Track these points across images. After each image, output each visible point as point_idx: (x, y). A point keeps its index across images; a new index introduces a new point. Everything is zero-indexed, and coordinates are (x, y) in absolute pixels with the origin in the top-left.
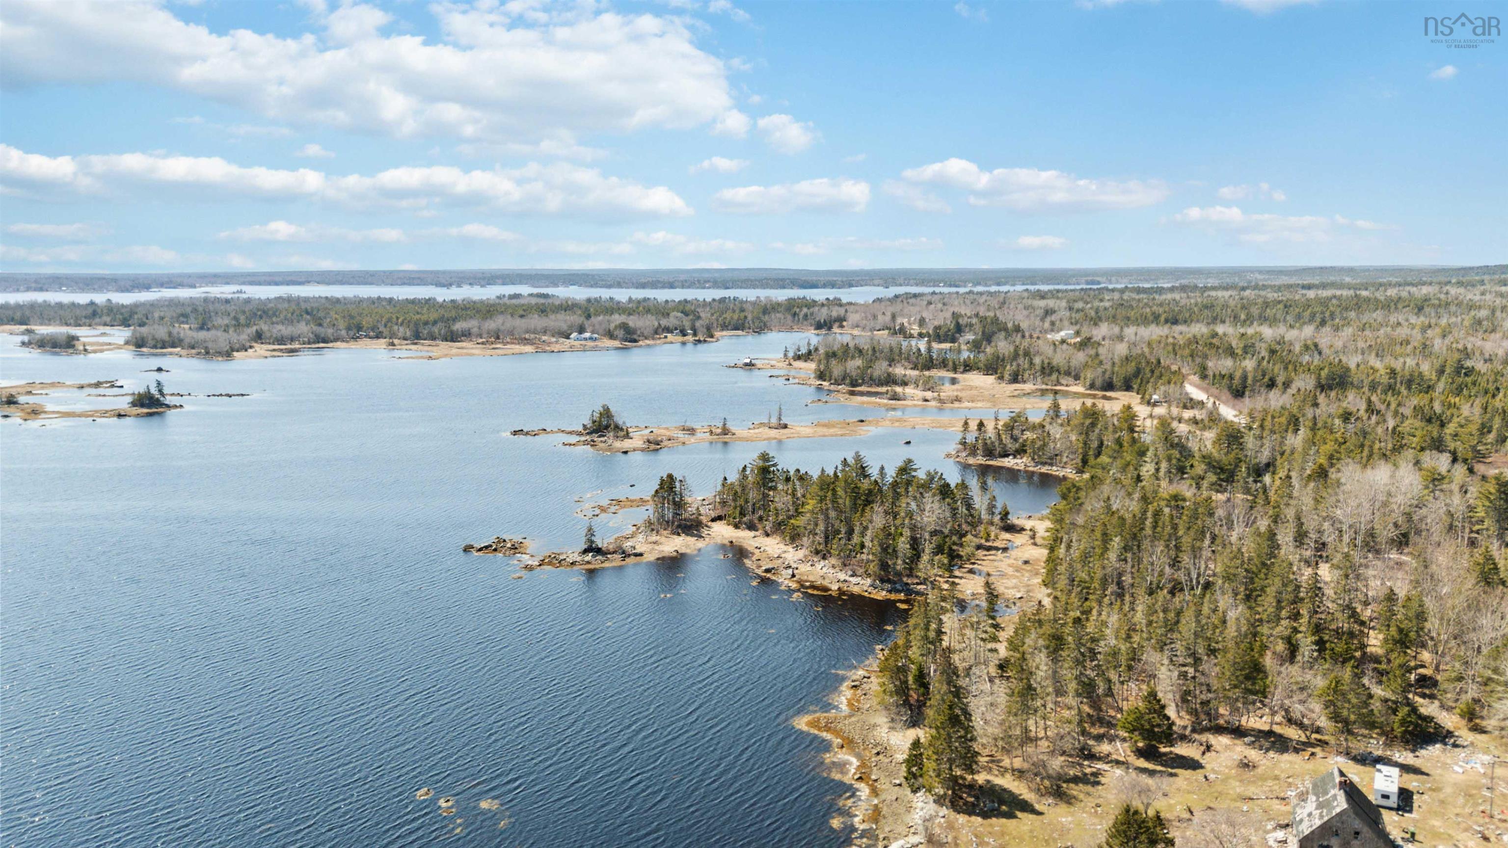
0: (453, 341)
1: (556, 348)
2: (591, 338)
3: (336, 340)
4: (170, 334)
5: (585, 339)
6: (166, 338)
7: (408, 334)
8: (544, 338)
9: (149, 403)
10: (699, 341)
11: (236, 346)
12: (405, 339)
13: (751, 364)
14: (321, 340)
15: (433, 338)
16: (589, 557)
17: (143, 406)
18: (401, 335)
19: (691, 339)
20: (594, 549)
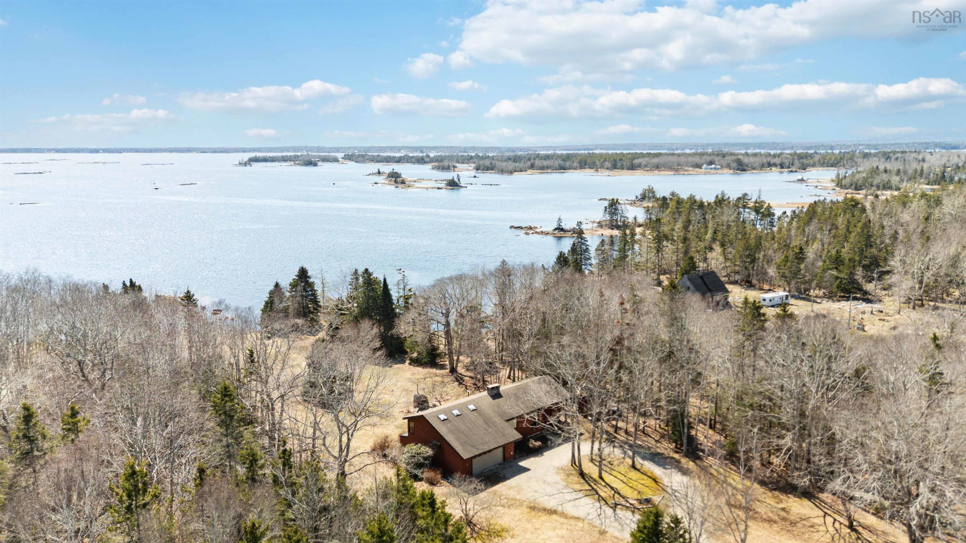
0: (632, 169)
1: (691, 173)
2: (715, 168)
3: (570, 169)
4: (491, 163)
5: (711, 169)
6: (489, 166)
7: (610, 165)
8: (686, 168)
9: (453, 184)
10: (792, 171)
11: (517, 169)
12: (607, 169)
13: (802, 180)
14: (562, 168)
15: (622, 168)
16: (556, 232)
17: (450, 186)
18: (606, 167)
19: (786, 170)
20: (560, 229)
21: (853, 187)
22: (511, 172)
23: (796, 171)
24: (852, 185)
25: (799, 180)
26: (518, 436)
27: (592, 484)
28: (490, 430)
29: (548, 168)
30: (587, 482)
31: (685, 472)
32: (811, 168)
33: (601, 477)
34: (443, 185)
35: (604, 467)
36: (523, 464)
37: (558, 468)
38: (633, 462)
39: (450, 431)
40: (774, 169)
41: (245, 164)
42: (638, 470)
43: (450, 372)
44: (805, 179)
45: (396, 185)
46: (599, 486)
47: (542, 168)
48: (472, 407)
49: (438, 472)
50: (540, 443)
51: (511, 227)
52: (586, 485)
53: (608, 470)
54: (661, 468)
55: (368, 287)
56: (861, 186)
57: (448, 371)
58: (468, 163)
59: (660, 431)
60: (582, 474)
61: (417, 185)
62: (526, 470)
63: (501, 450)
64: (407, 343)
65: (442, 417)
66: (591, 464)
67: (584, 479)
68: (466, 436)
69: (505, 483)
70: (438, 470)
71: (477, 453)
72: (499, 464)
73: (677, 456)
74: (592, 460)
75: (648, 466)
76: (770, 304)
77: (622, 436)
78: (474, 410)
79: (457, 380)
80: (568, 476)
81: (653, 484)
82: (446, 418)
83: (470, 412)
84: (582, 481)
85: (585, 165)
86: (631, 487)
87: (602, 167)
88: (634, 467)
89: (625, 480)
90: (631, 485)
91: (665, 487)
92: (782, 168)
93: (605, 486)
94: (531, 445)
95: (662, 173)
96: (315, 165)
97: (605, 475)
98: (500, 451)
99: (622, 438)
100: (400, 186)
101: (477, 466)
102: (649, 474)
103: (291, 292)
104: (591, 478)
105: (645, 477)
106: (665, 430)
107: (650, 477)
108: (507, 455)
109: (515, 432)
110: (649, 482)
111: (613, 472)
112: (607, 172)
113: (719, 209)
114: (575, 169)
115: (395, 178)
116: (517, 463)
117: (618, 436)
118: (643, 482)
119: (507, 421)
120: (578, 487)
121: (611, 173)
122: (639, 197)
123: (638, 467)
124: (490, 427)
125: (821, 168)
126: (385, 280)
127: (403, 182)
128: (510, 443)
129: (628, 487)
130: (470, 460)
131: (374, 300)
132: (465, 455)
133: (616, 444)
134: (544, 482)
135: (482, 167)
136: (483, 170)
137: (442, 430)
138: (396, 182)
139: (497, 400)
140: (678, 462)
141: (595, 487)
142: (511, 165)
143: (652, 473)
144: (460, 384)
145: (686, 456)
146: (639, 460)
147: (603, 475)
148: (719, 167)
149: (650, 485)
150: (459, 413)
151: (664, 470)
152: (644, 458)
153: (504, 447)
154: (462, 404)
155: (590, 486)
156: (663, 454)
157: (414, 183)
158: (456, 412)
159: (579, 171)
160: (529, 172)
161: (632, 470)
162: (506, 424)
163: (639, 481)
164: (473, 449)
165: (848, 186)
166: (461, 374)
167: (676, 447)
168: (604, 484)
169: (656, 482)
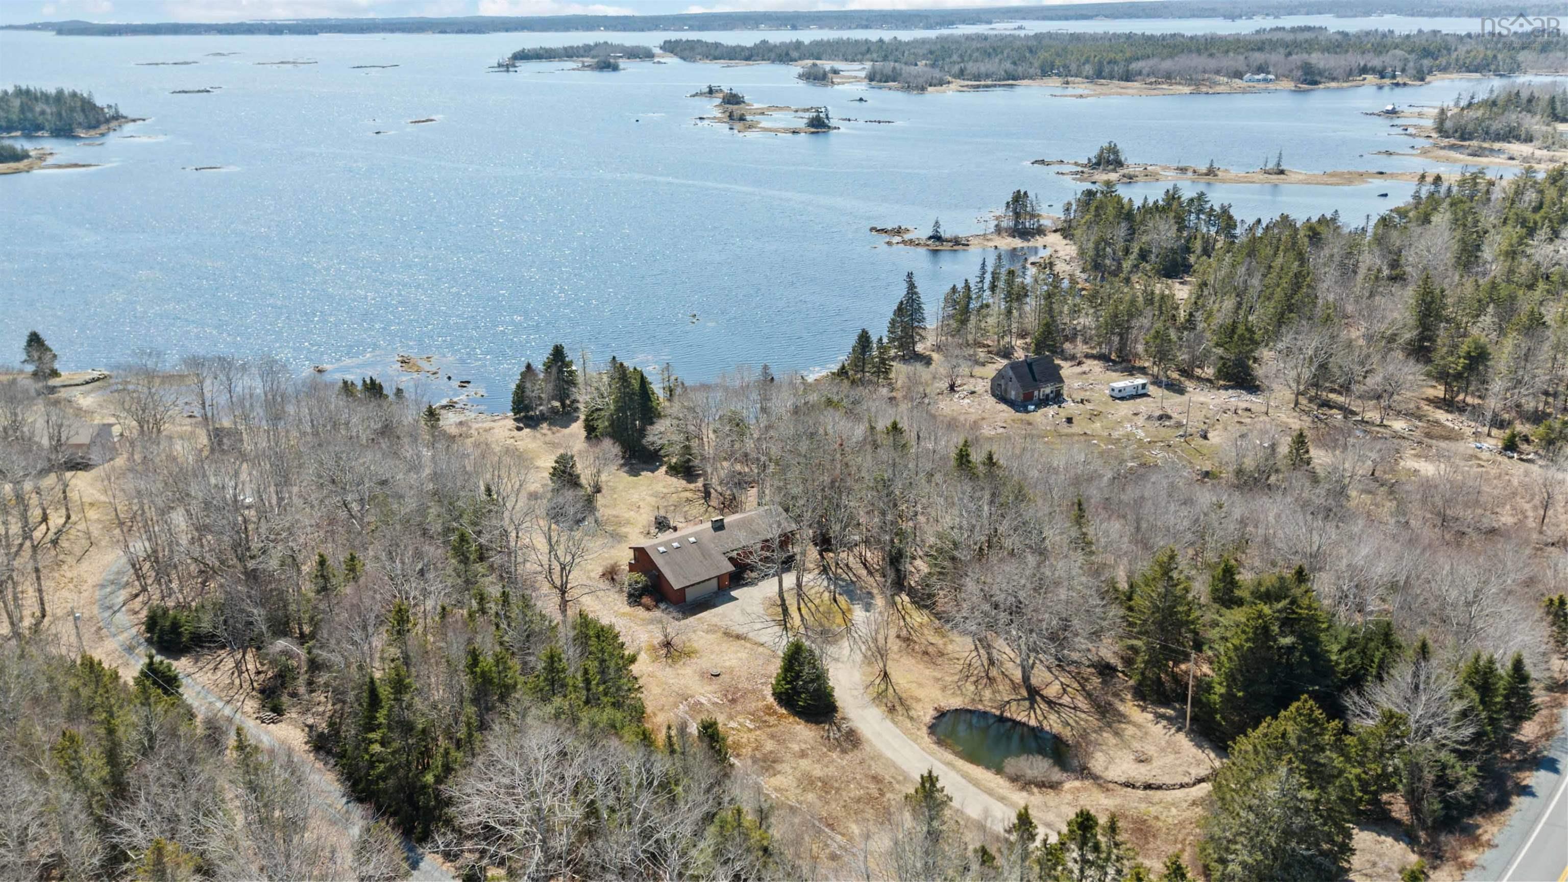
0: (1127, 80)
1: (1221, 89)
2: (1265, 80)
3: (1024, 76)
4: (896, 64)
5: (1256, 81)
6: (892, 70)
7: (1094, 69)
8: (1217, 78)
9: (817, 124)
11: (935, 79)
12: (1087, 78)
14: (1014, 75)
15: (1110, 76)
16: (930, 242)
17: (811, 125)
18: (1085, 73)
19: (1389, 82)
20: (937, 238)
21: (1457, 135)
24: (1456, 131)
25: (1388, 112)
26: (731, 568)
28: (706, 562)
33: (799, 609)
34: (802, 123)
36: (733, 593)
37: (764, 599)
39: (667, 563)
41: (508, 67)
45: (731, 124)
47: (977, 77)
48: (692, 539)
49: (653, 599)
51: (872, 229)
52: (782, 615)
56: (1470, 134)
58: (861, 62)
60: (783, 606)
61: (763, 121)
62: (735, 599)
65: (662, 549)
67: (783, 609)
68: (681, 568)
69: (713, 611)
70: (652, 597)
71: (689, 584)
72: (713, 593)
76: (1120, 395)
78: (694, 542)
79: (705, 498)
80: (770, 606)
82: (665, 550)
83: (690, 544)
84: (780, 612)
85: (1052, 70)
87: (1080, 72)
91: (848, 621)
92: (1383, 77)
94: (744, 577)
96: (614, 68)
98: (715, 581)
100: (736, 126)
101: (690, 595)
102: (843, 607)
107: (841, 610)
108: (719, 585)
109: (729, 564)
112: (1082, 87)
116: (728, 592)
119: (725, 553)
120: (774, 617)
122: (1094, 161)
124: (707, 559)
127: (742, 117)
128: (724, 574)
130: (683, 590)
131: (632, 393)
132: (678, 586)
135: (879, 74)
136: (880, 80)
137: (659, 562)
138: (731, 116)
139: (719, 532)
148: (1273, 77)
150: (679, 546)
153: (718, 578)
154: (683, 537)
157: (758, 118)
158: (675, 544)
159: (1037, 82)
160: (954, 85)
162: (722, 557)
164: (685, 580)
165: (1451, 132)
169: (844, 615)
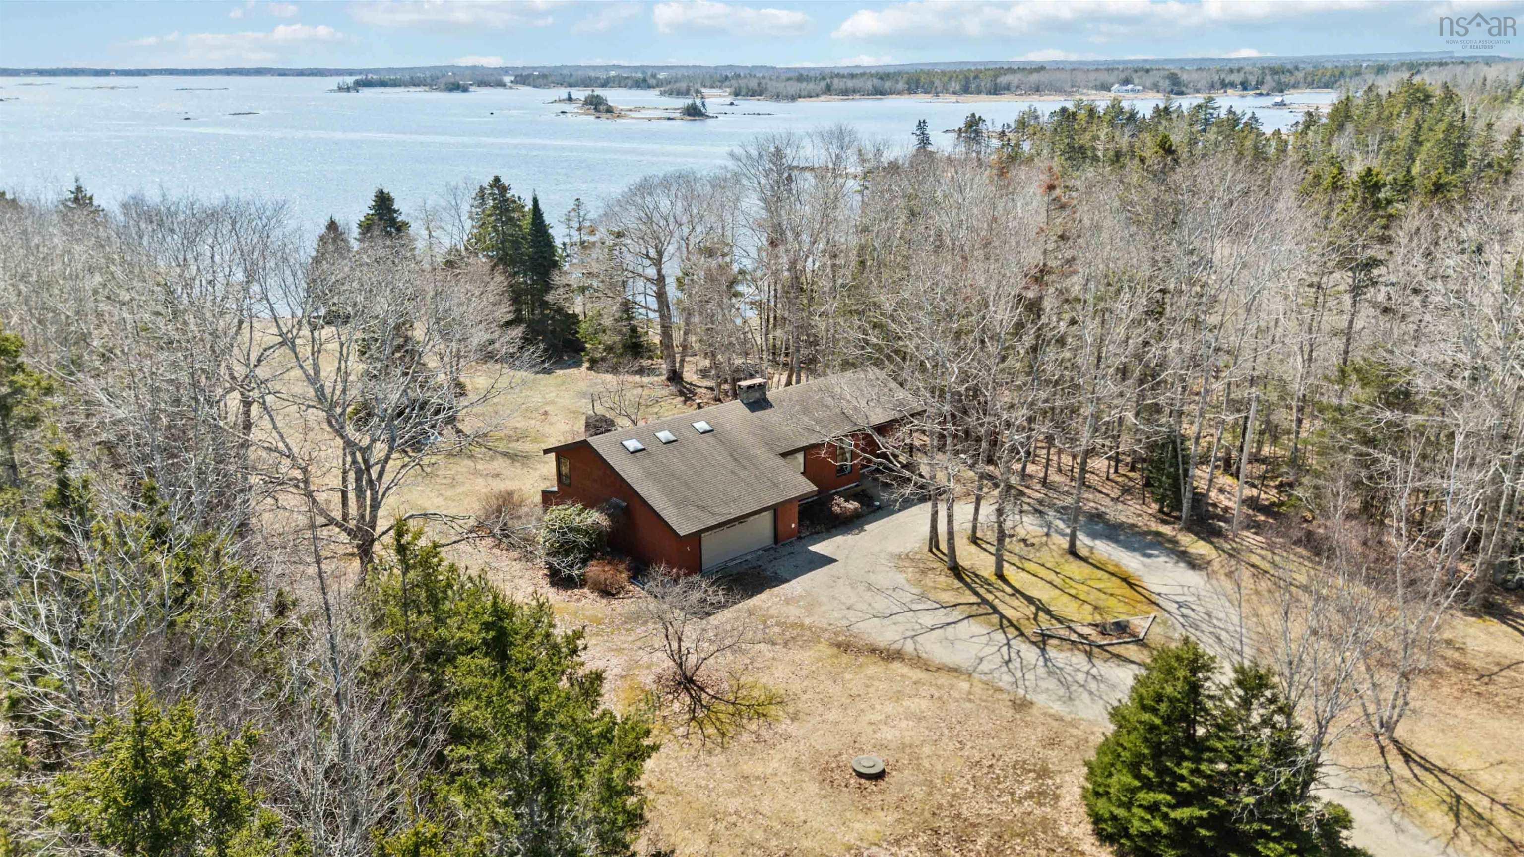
0: (995, 93)
1: (1093, 97)
2: (1133, 91)
4: (759, 87)
5: (1127, 91)
6: (756, 90)
7: (958, 88)
8: (1085, 91)
9: (694, 112)
10: (1261, 94)
11: (803, 94)
12: (954, 93)
13: (1282, 104)
14: (879, 92)
15: (979, 92)
17: (689, 115)
18: (951, 90)
19: (1251, 93)
22: (793, 98)
23: (1268, 94)
25: (1276, 104)
26: (808, 487)
27: (982, 591)
28: (743, 474)
29: (854, 91)
30: (967, 585)
31: (1193, 563)
32: (1292, 91)
33: (1001, 576)
34: (677, 114)
35: (1007, 556)
36: (820, 548)
37: (899, 557)
38: (1072, 544)
40: (1230, 91)
41: (348, 89)
42: (1085, 560)
43: (669, 379)
44: (1287, 102)
45: (598, 114)
46: (999, 594)
47: (845, 93)
48: (703, 427)
49: (621, 567)
50: (857, 504)
52: (968, 592)
53: (1015, 560)
54: (1137, 555)
55: (501, 214)
57: (664, 378)
58: (720, 87)
59: (1120, 479)
60: (956, 570)
61: (633, 114)
62: (827, 561)
63: (768, 516)
64: (584, 328)
65: (633, 446)
66: (973, 548)
67: (961, 579)
68: (686, 484)
70: (621, 561)
71: (712, 522)
72: (765, 550)
73: (1167, 530)
74: (974, 540)
75: (1104, 550)
77: (1036, 493)
78: (705, 432)
79: (681, 393)
80: (923, 572)
81: (1127, 591)
82: (640, 446)
83: (697, 436)
84: (957, 584)
85: (917, 88)
86: (1075, 597)
87: (946, 90)
88: (1073, 552)
89: (1057, 581)
90: (1073, 592)
91: (1154, 598)
92: (1245, 89)
93: (1013, 595)
94: (836, 509)
95: (1045, 98)
96: (465, 90)
97: (1009, 571)
98: (767, 518)
99: (1038, 496)
100: (604, 115)
101: (711, 555)
102: (1111, 568)
103: (360, 240)
104: (977, 576)
105: (1100, 574)
106: (1130, 479)
107: (1113, 574)
108: (781, 527)
109: (803, 480)
110: (1114, 584)
111: (1028, 566)
112: (954, 98)
113: (1164, 122)
114: (900, 93)
115: (596, 105)
116: (806, 546)
117: (1027, 491)
118: (1101, 585)
119: (784, 455)
120: (948, 597)
121: (961, 98)
123: (1084, 552)
124: (744, 468)
125: (1308, 90)
126: (535, 201)
127: (609, 110)
128: (790, 501)
129: (1066, 598)
130: (696, 537)
131: (516, 244)
132: (683, 529)
133: (1026, 507)
134: (869, 587)
135: (744, 92)
136: (747, 95)
137: (631, 472)
138: (596, 109)
139: (760, 413)
140: (1174, 541)
141: (990, 597)
142: (793, 88)
143: (1117, 566)
144: (687, 399)
145: (1189, 529)
146: (1084, 541)
147: (1005, 572)
148: (1140, 88)
149: (1118, 592)
150: (673, 438)
151: (1142, 559)
152: (1094, 535)
153: (776, 510)
154: (681, 420)
155: (976, 594)
156: (1133, 526)
157: (628, 113)
158: (665, 436)
159: (907, 96)
160: (822, 98)
161: (1071, 559)
162: (781, 461)
163: (1089, 582)
164: (700, 513)
166: (691, 384)
167: (1161, 511)
168: (1008, 590)
169: (1131, 585)
